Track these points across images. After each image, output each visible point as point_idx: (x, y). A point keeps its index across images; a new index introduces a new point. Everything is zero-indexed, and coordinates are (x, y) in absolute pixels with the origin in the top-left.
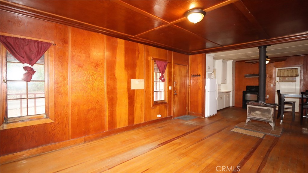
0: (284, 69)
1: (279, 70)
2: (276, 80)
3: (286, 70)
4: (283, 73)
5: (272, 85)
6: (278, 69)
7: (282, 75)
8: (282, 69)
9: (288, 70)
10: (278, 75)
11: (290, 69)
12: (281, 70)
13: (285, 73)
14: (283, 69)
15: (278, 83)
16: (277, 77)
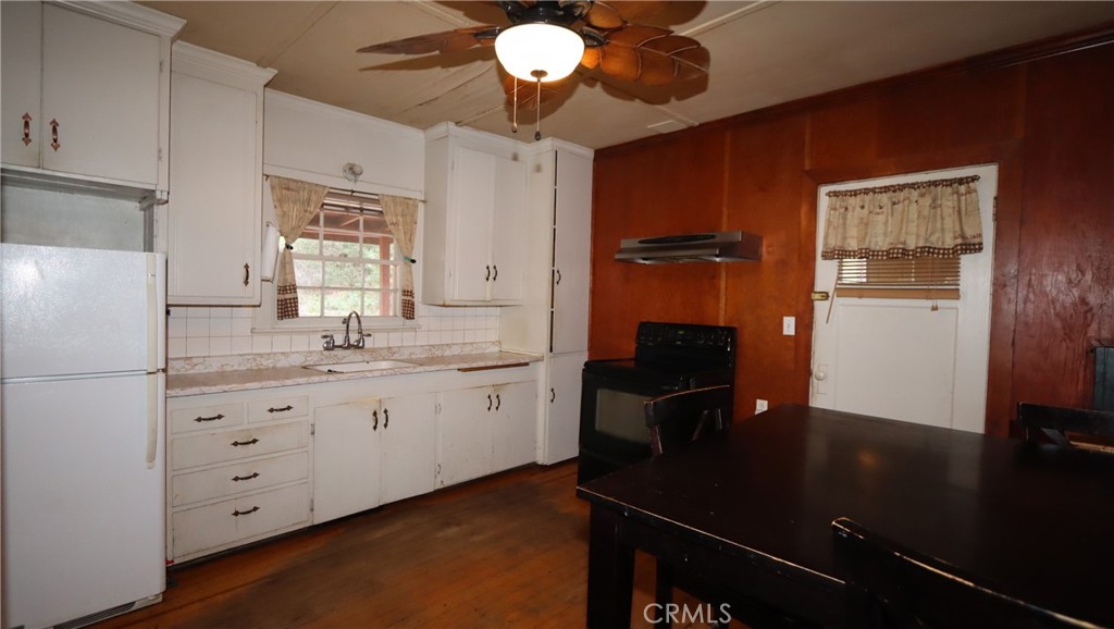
0: (873, 190)
1: (837, 202)
2: (818, 288)
3: (885, 198)
4: (865, 224)
5: (789, 326)
6: (829, 194)
7: (853, 245)
8: (855, 193)
9: (901, 195)
10: (832, 242)
11: (912, 186)
12: (852, 201)
13: (880, 228)
14: (866, 191)
15: (827, 303)
16: (826, 256)
